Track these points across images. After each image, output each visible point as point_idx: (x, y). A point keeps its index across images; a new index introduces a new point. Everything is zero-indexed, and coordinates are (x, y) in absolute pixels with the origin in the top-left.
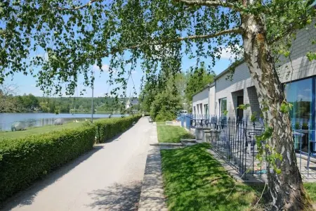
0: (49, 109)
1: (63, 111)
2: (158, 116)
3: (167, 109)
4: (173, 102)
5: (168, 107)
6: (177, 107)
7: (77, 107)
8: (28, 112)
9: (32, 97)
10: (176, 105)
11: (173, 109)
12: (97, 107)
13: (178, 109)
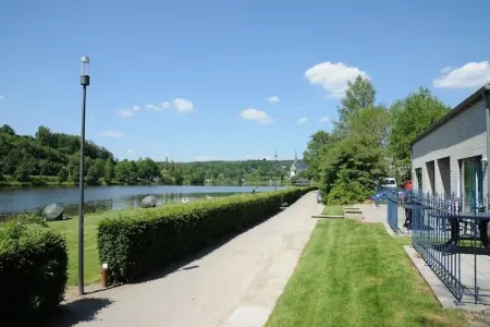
0: (173, 179)
1: (195, 183)
2: (333, 192)
3: (353, 176)
4: (365, 161)
5: (353, 171)
6: (373, 171)
7: (216, 176)
8: (145, 184)
9: (150, 162)
10: (371, 167)
11: (365, 176)
12: (246, 175)
13: (375, 176)
